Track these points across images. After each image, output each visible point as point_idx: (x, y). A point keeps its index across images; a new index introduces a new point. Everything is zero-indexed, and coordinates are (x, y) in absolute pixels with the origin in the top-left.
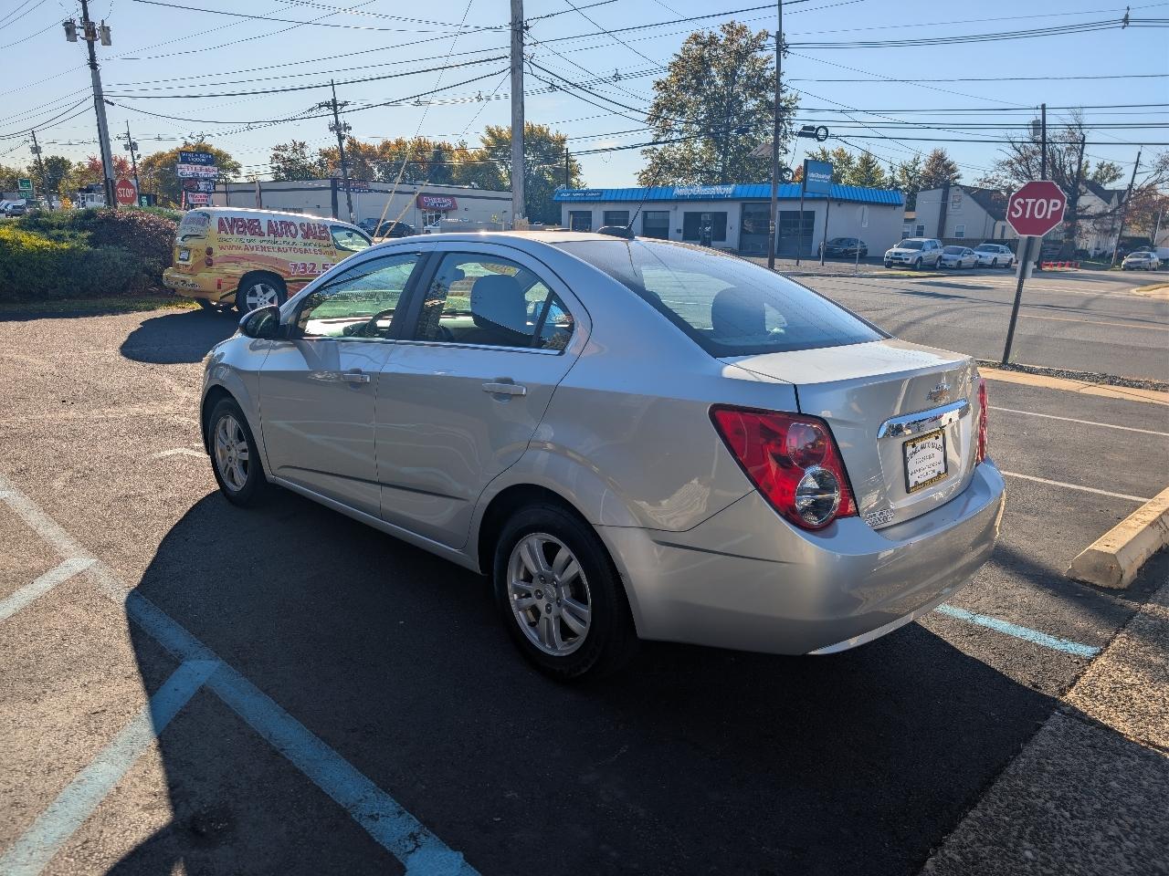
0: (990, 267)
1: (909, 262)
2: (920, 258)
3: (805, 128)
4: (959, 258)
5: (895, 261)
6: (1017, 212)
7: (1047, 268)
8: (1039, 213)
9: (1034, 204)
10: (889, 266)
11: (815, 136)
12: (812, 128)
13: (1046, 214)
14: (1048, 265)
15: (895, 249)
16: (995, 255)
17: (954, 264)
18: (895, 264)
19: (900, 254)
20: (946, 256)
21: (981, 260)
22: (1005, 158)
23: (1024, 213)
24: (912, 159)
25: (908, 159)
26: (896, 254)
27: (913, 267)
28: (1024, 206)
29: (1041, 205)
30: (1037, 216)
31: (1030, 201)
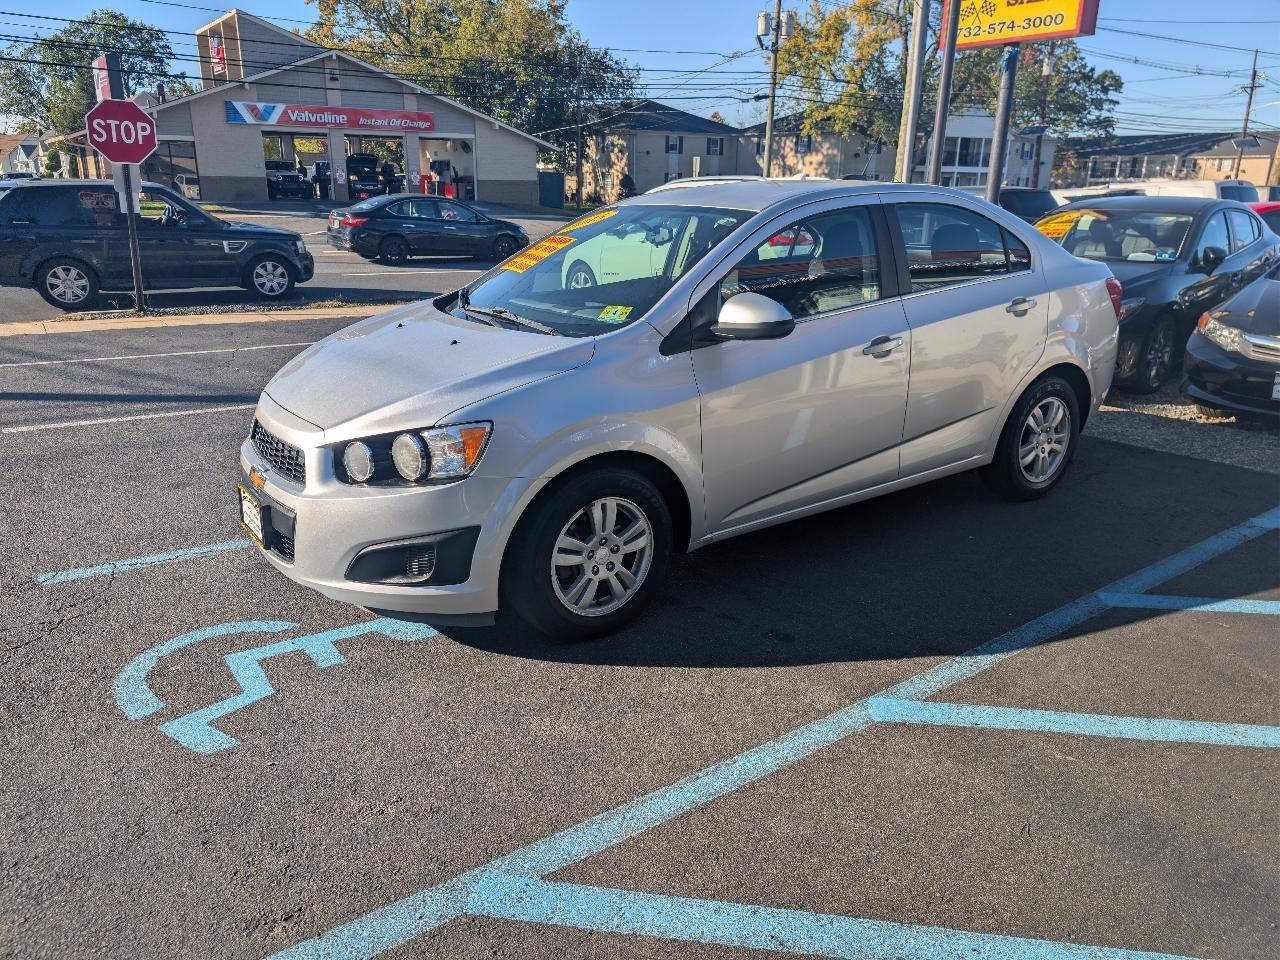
6: (100, 135)
8: (128, 138)
9: (118, 128)
13: (137, 141)
23: (109, 135)
28: (107, 128)
29: (127, 128)
30: (127, 141)
31: (113, 123)
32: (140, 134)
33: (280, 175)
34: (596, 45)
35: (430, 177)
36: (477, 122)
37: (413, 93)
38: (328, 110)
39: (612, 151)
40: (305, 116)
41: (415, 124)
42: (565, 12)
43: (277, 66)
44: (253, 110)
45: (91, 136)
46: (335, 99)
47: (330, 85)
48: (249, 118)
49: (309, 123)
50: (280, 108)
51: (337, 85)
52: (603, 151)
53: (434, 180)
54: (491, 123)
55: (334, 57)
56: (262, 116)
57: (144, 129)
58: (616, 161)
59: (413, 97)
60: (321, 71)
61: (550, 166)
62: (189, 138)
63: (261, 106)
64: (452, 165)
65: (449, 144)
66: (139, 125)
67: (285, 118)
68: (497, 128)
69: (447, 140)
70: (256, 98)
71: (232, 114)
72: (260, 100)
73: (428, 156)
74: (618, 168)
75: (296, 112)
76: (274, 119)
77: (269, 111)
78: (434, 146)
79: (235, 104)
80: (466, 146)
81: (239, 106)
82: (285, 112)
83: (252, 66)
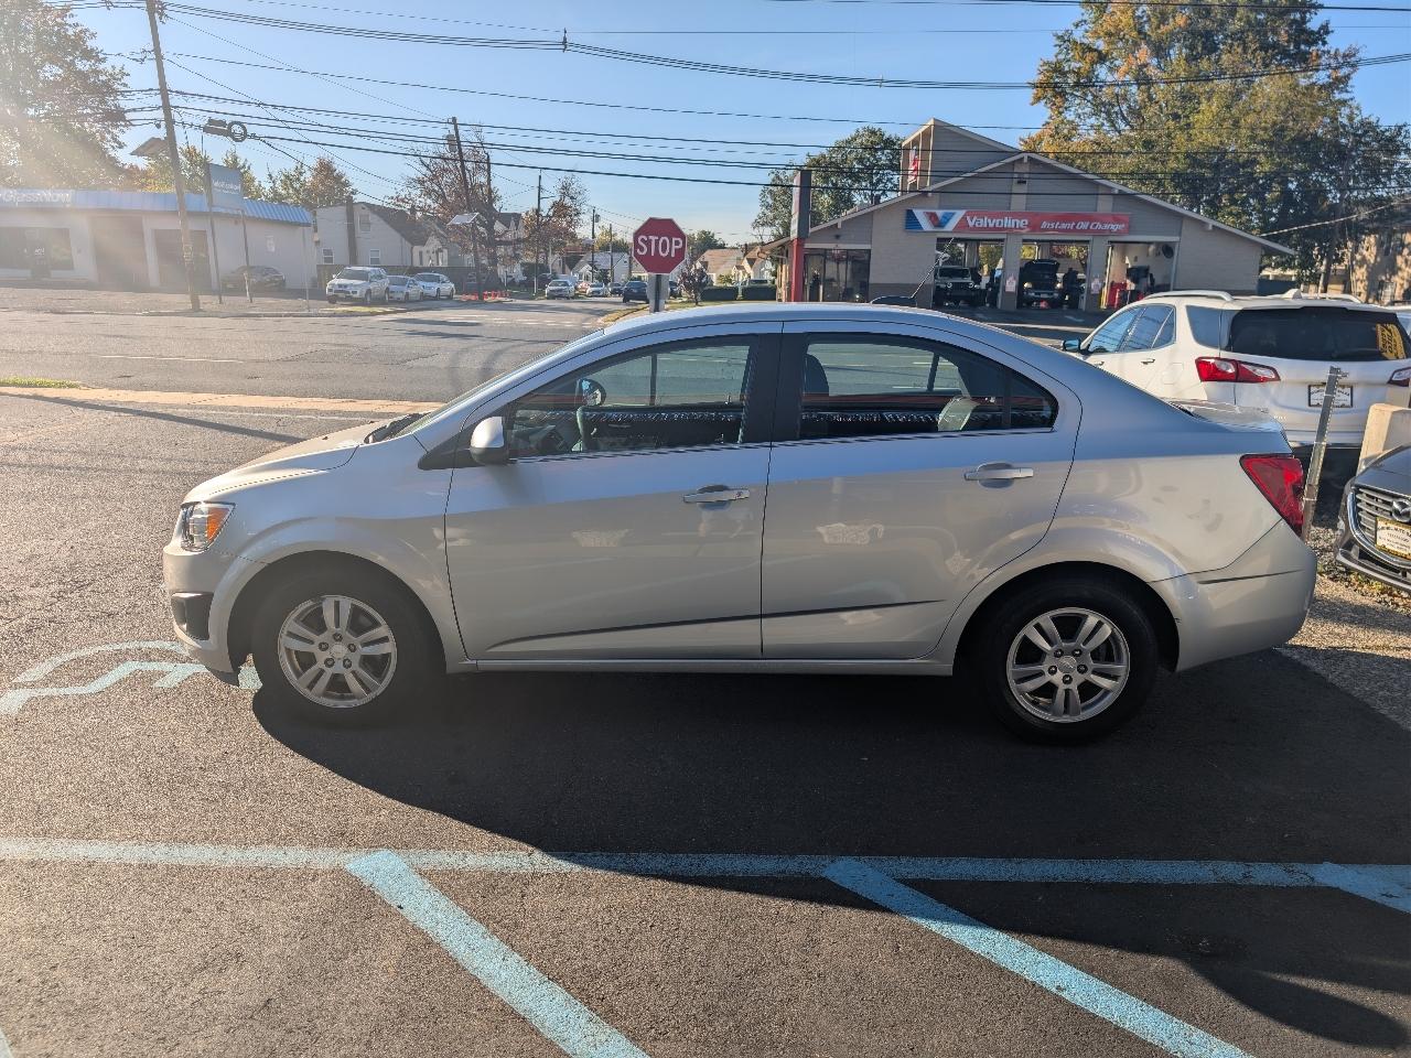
0: (436, 298)
1: (357, 295)
2: (369, 291)
3: (211, 121)
4: (406, 290)
5: (341, 295)
6: (642, 249)
7: (489, 299)
8: (664, 251)
9: (657, 242)
10: (333, 300)
11: (229, 133)
12: (222, 123)
13: (670, 253)
14: (490, 295)
15: (336, 281)
16: (437, 286)
17: (401, 296)
18: (342, 299)
19: (346, 286)
20: (392, 287)
21: (426, 291)
22: (414, 174)
23: (650, 250)
24: (293, 168)
25: (290, 167)
26: (340, 286)
27: (361, 302)
28: (648, 243)
29: (664, 243)
30: (662, 254)
31: (653, 238)
32: (674, 247)
33: (949, 283)
34: (1387, 122)
35: (1125, 285)
36: (1185, 223)
37: (1109, 192)
38: (1008, 215)
39: (1400, 253)
40: (984, 222)
41: (1106, 227)
42: (1350, 83)
43: (958, 173)
44: (932, 217)
45: (635, 251)
46: (1019, 203)
47: (1017, 188)
48: (926, 225)
49: (988, 229)
50: (960, 214)
51: (1024, 188)
52: (1387, 252)
53: (1128, 288)
54: (1203, 223)
55: (1025, 160)
56: (938, 223)
57: (677, 243)
58: (1403, 266)
59: (1111, 198)
60: (1009, 175)
61: (1289, 272)
62: (867, 247)
63: (940, 213)
64: (1150, 272)
65: (1152, 248)
66: (674, 239)
67: (962, 225)
68: (1210, 228)
69: (1149, 243)
70: (936, 206)
71: (911, 222)
72: (940, 208)
73: (1127, 262)
74: (1405, 275)
75: (975, 218)
76: (950, 226)
77: (947, 218)
78: (1135, 250)
79: (916, 212)
80: (1167, 250)
81: (919, 214)
82: (964, 218)
83: (938, 175)
